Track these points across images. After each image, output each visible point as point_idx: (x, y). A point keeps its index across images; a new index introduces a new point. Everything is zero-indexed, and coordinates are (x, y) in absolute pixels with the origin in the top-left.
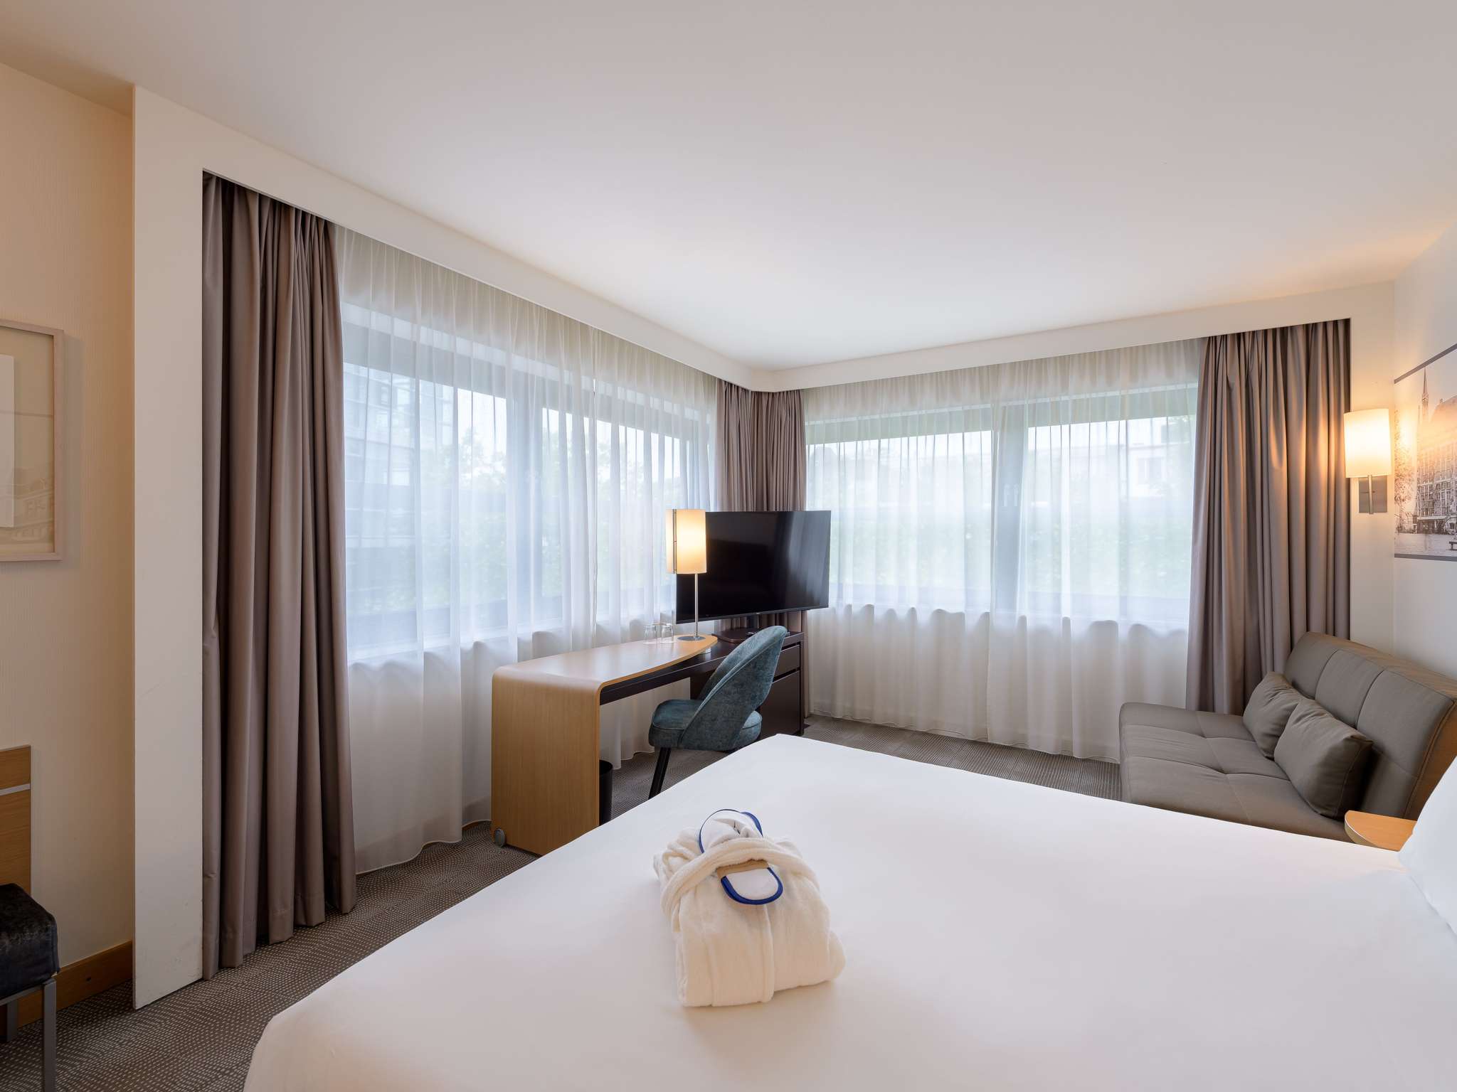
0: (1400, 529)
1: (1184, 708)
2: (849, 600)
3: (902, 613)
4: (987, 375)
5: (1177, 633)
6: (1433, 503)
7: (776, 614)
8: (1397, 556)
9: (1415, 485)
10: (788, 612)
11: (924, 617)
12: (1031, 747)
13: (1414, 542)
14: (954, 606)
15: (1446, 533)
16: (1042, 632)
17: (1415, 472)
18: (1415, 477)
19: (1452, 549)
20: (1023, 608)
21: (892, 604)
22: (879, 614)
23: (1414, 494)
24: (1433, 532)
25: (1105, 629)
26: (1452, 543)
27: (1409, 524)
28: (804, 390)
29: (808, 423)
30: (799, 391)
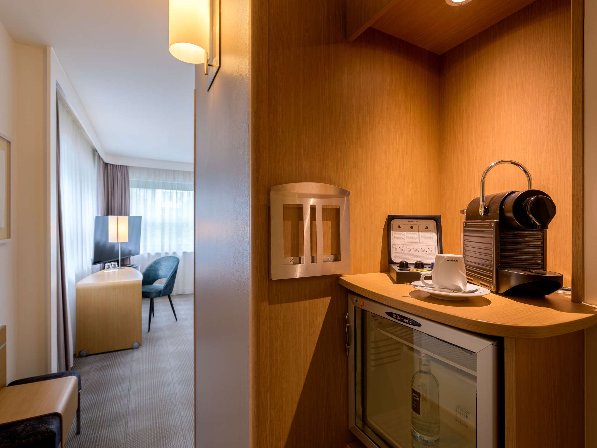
2: (149, 251)
28: (128, 166)
29: (130, 179)
30: (126, 166)
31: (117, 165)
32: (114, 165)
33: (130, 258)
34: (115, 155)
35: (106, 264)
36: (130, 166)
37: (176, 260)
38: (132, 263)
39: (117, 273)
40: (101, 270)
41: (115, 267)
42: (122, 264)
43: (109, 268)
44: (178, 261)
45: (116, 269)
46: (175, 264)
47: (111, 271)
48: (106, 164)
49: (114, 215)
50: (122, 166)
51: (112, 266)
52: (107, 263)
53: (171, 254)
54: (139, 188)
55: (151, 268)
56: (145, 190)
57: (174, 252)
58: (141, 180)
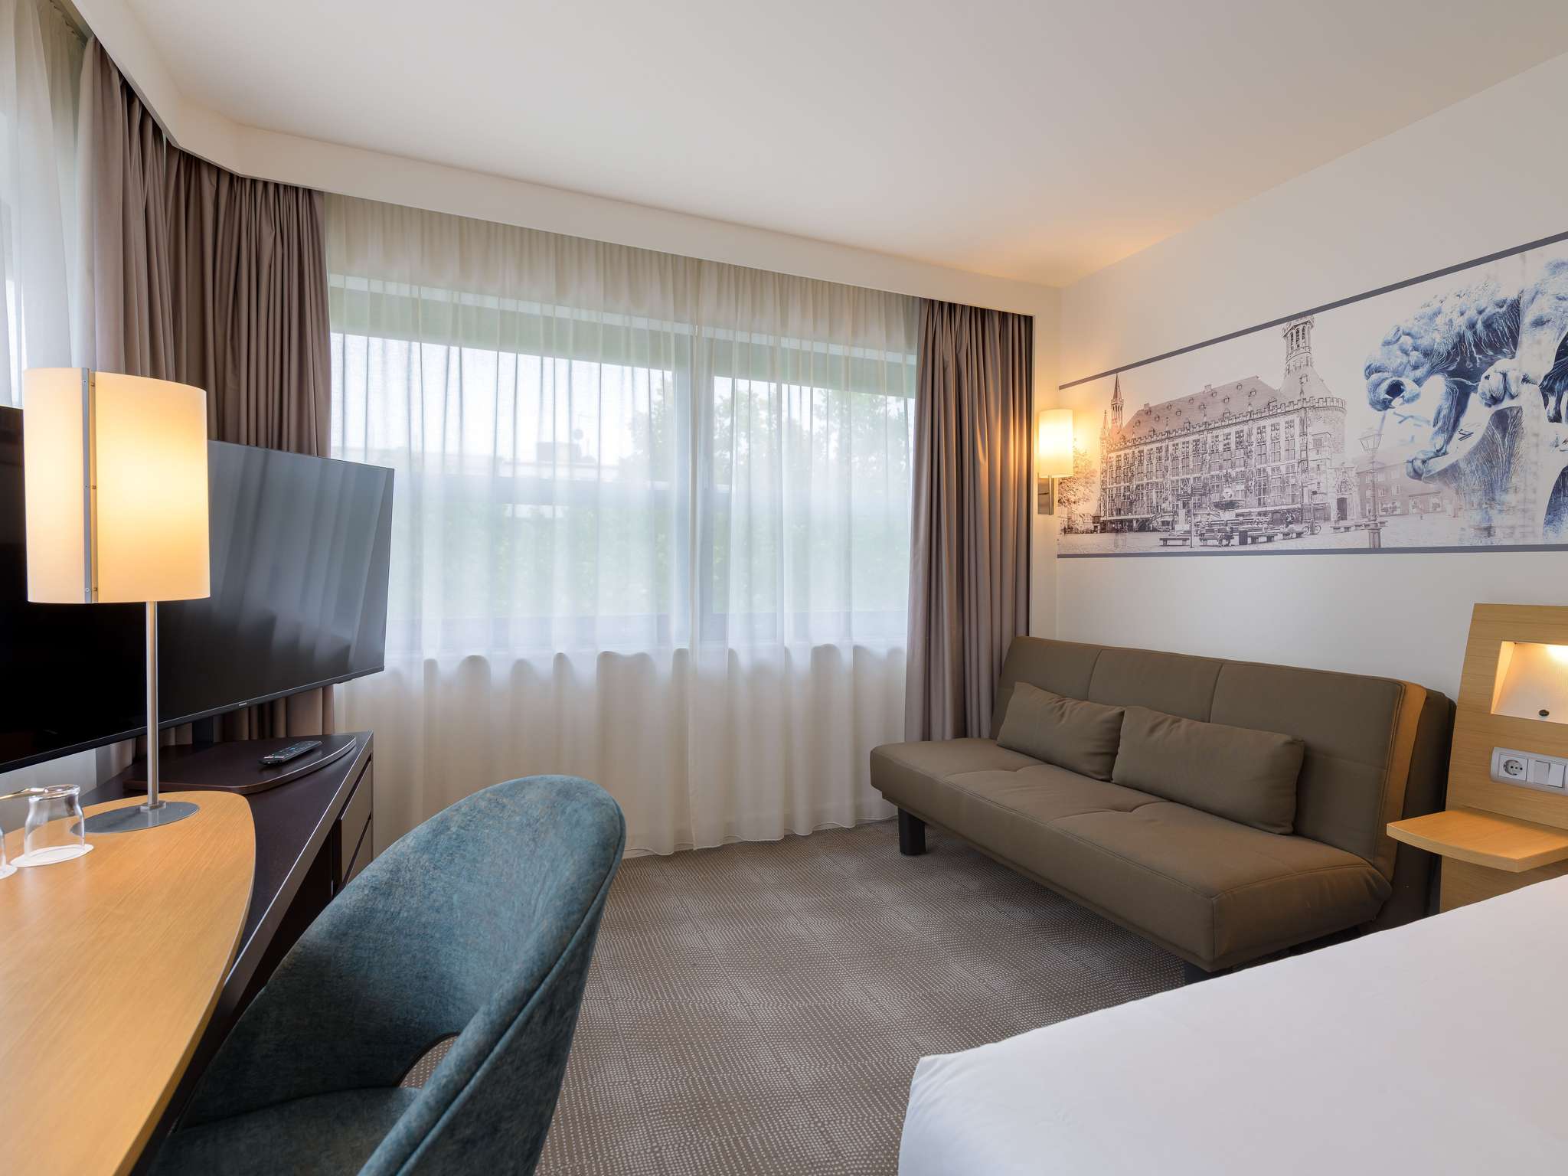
0: (1068, 530)
1: (903, 741)
2: (431, 649)
3: (545, 667)
5: (894, 652)
6: (1131, 503)
7: (250, 708)
8: (1060, 556)
9: (1097, 486)
10: (287, 699)
11: (586, 670)
14: (630, 642)
15: (1155, 530)
16: (759, 671)
17: (1098, 473)
18: (1097, 478)
19: (1166, 546)
20: (736, 639)
21: (522, 652)
22: (499, 671)
23: (1095, 495)
24: (1131, 530)
25: (823, 655)
26: (1165, 540)
27: (1085, 525)
28: (321, 193)
29: (332, 281)
30: (309, 192)
31: (254, 181)
32: (242, 180)
33: (325, 690)
36: (330, 194)
48: (192, 164)
50: (291, 187)
54: (384, 337)
55: (387, 895)
56: (410, 351)
57: (560, 658)
58: (392, 288)
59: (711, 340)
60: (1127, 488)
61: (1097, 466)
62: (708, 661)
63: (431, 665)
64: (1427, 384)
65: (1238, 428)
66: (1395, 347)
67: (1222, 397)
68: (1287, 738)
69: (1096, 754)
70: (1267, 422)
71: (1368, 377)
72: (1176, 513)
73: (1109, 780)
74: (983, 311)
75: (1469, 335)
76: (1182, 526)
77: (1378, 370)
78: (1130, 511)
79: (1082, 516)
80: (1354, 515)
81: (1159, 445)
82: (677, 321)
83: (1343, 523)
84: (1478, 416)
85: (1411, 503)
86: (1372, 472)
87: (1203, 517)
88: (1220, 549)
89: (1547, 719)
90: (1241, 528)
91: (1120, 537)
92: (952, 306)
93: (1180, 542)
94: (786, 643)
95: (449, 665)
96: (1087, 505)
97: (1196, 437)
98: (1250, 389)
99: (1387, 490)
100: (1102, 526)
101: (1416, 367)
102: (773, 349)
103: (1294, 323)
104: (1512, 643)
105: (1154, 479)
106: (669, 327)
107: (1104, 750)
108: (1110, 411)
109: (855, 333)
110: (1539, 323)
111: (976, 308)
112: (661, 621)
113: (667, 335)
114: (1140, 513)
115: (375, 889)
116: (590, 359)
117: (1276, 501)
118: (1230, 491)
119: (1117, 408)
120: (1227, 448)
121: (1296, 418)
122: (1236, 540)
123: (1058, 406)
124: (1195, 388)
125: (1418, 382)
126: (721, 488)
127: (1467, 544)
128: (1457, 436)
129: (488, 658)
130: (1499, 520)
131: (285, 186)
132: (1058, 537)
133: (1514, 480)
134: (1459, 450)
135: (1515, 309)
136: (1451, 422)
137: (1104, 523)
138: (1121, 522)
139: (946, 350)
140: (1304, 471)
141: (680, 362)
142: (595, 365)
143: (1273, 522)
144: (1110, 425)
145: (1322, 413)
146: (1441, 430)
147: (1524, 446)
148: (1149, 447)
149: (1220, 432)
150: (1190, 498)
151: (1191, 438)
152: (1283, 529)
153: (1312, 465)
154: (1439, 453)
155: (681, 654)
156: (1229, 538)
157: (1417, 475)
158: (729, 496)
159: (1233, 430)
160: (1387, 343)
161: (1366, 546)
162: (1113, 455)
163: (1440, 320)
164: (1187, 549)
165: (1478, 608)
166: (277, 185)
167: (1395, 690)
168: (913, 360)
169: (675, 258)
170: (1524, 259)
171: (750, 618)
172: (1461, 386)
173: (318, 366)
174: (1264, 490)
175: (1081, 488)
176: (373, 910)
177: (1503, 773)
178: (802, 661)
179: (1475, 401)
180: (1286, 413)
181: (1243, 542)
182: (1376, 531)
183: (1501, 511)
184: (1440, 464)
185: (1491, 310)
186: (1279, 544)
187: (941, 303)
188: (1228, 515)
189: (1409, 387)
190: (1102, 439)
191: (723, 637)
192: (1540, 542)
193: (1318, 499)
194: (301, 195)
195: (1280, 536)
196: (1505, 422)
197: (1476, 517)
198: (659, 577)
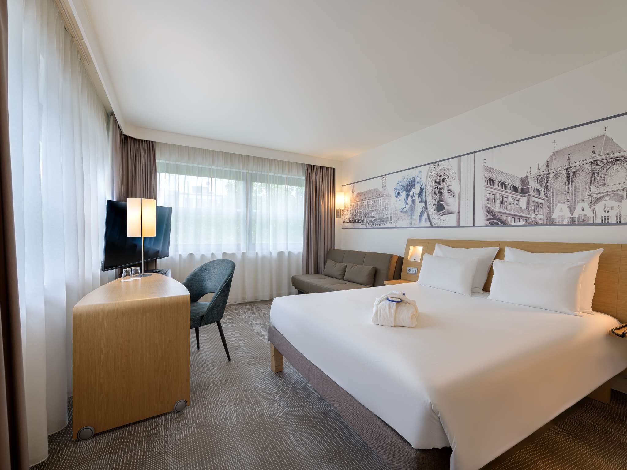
0: (344, 222)
1: (301, 274)
2: (180, 252)
3: (209, 256)
4: (245, 159)
5: (299, 253)
6: (356, 216)
8: (342, 229)
9: (349, 211)
12: (261, 299)
13: (350, 225)
14: (230, 250)
15: (360, 222)
16: (264, 258)
17: (350, 208)
18: (350, 209)
19: (362, 226)
20: (258, 250)
21: (203, 252)
22: (197, 257)
23: (349, 213)
24: (356, 222)
25: (281, 254)
26: (362, 225)
27: (347, 221)
28: (155, 142)
29: (157, 161)
30: (152, 142)
32: (137, 139)
33: (156, 260)
34: (137, 126)
35: (124, 270)
36: (158, 142)
37: (230, 265)
38: (159, 267)
39: (140, 281)
40: (116, 278)
41: (137, 273)
42: (146, 269)
43: (128, 274)
44: (233, 266)
45: (138, 276)
46: (229, 272)
47: (131, 279)
48: (125, 137)
49: (136, 197)
51: (133, 272)
52: (125, 268)
53: (220, 257)
54: (169, 173)
55: (195, 276)
56: (176, 176)
57: (213, 254)
58: (171, 163)
59: (252, 173)
60: (355, 212)
61: (349, 206)
62: (251, 255)
63: (180, 255)
64: (403, 193)
65: (375, 199)
66: (398, 184)
67: (372, 192)
68: (372, 267)
69: (341, 274)
70: (379, 198)
71: (395, 190)
72: (364, 219)
73: (343, 280)
74: (322, 167)
75: (409, 183)
76: (365, 222)
77: (396, 189)
78: (356, 218)
79: (347, 218)
80: (393, 220)
81: (361, 202)
82: (242, 170)
83: (391, 222)
84: (410, 200)
85: (401, 218)
86: (395, 211)
87: (369, 220)
88: (372, 227)
89: (415, 261)
90: (375, 222)
91: (354, 224)
92: (314, 166)
93: (365, 225)
94: (271, 251)
95: (185, 255)
96: (348, 216)
97: (367, 201)
98: (376, 190)
99: (397, 215)
100: (351, 221)
101: (401, 189)
102: (267, 175)
103: (384, 177)
104: (413, 247)
105: (360, 210)
106: (241, 171)
107: (342, 273)
108: (352, 193)
109: (289, 172)
110: (418, 183)
111: (320, 166)
112: (238, 245)
113: (240, 172)
114: (358, 218)
115: (193, 276)
116: (221, 178)
117: (381, 217)
118: (373, 214)
119: (353, 192)
120: (373, 204)
121: (384, 198)
122: (374, 225)
123: (341, 191)
124: (367, 189)
125: (402, 192)
126: (254, 211)
127: (408, 226)
128: (407, 204)
129: (194, 254)
130: (413, 222)
131: (147, 141)
132: (342, 224)
133: (415, 214)
134: (408, 207)
135: (415, 179)
136: (406, 202)
137: (351, 220)
138: (354, 220)
139: (312, 176)
140: (385, 210)
141: (243, 180)
142: (222, 180)
143: (380, 221)
144: (352, 196)
145: (388, 197)
146: (405, 203)
147: (416, 207)
148: (359, 202)
149: (371, 200)
150: (367, 215)
151: (366, 201)
152: (382, 223)
153: (386, 209)
154: (405, 207)
155: (243, 253)
156: (373, 225)
157: (402, 212)
158: (256, 213)
159: (374, 200)
160: (397, 184)
161: (394, 227)
162: (353, 204)
163: (405, 180)
164: (366, 227)
165: (408, 239)
166: (145, 140)
167: (391, 256)
168: (304, 178)
169: (242, 155)
170: (416, 169)
171: (261, 244)
172: (407, 193)
173: (154, 183)
174: (379, 214)
175: (347, 212)
176: (193, 278)
177: (408, 272)
178: (275, 255)
179: (410, 197)
180: (382, 197)
181: (375, 226)
182: (396, 223)
183: (413, 220)
184: (405, 210)
185: (412, 179)
186: (381, 226)
187: (311, 165)
188: (373, 219)
189: (401, 193)
190: (351, 200)
191: (255, 250)
192: (418, 226)
193: (387, 216)
194: (150, 142)
195: (381, 224)
196: (413, 201)
197: (409, 221)
198: (238, 234)
